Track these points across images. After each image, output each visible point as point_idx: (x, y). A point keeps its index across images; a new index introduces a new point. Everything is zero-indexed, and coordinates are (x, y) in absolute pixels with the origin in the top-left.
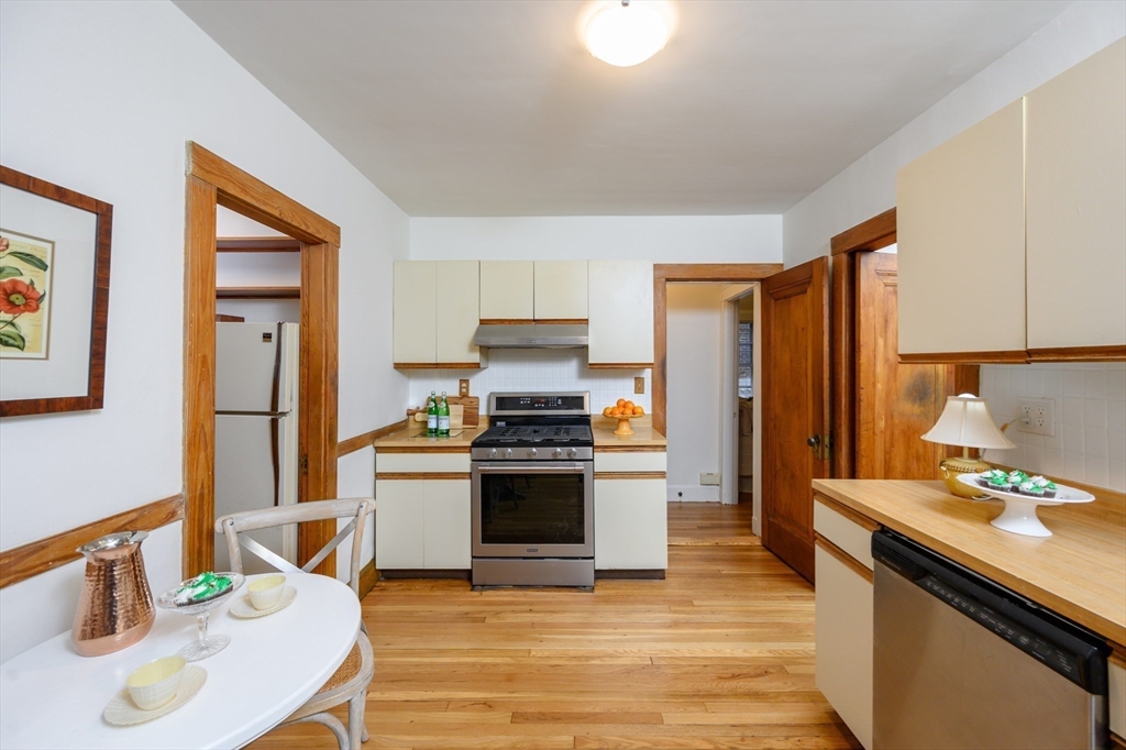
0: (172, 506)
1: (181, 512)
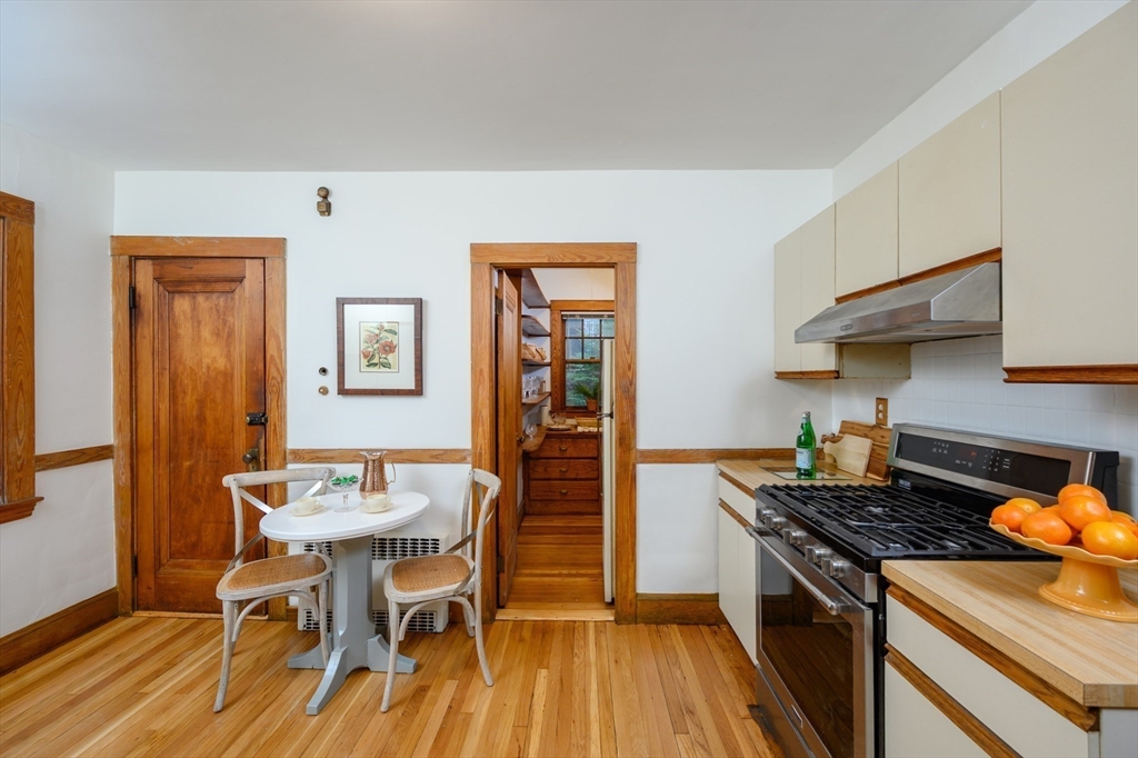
0: (465, 454)
1: (469, 459)
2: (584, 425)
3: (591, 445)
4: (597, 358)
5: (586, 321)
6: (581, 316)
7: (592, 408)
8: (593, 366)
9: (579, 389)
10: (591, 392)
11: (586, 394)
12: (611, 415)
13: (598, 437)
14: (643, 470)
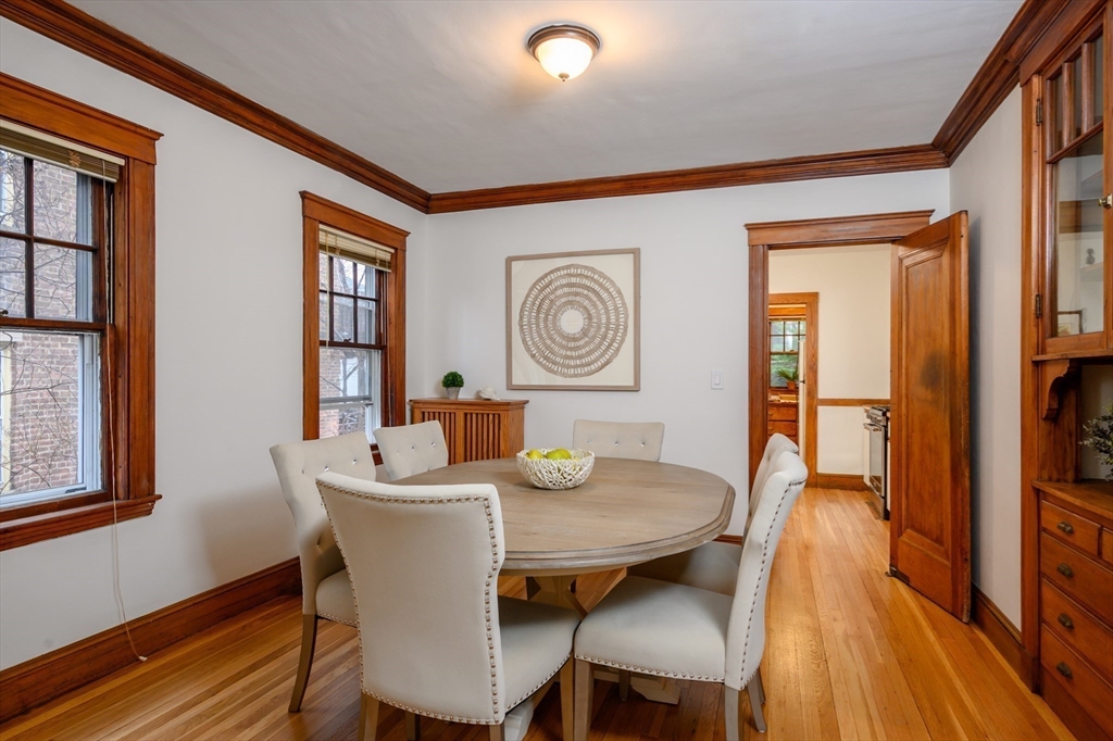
2: (786, 398)
3: (791, 412)
4: (796, 350)
5: (788, 322)
6: (783, 319)
7: (792, 388)
8: (791, 357)
9: (783, 374)
10: (791, 376)
11: (787, 377)
12: (804, 382)
13: (796, 406)
14: (821, 409)
